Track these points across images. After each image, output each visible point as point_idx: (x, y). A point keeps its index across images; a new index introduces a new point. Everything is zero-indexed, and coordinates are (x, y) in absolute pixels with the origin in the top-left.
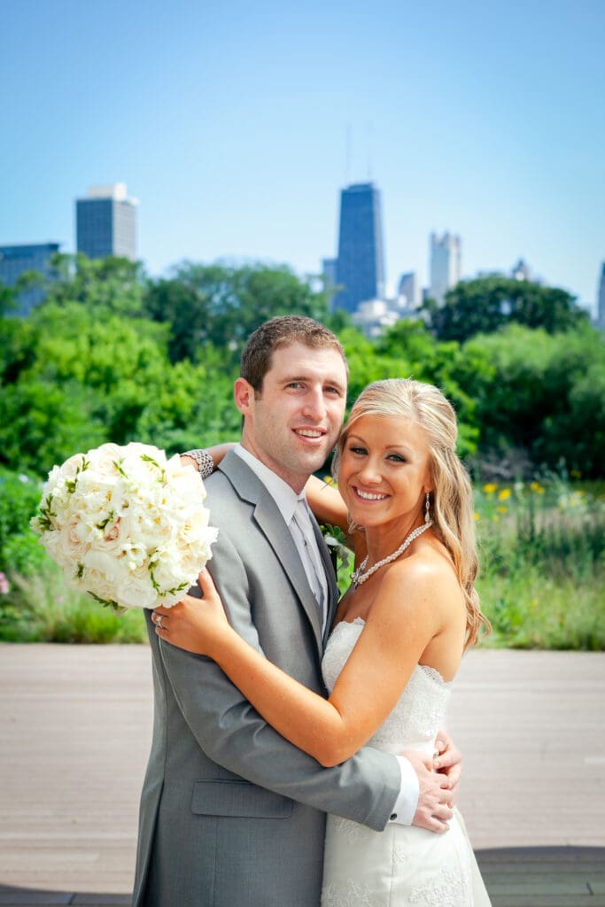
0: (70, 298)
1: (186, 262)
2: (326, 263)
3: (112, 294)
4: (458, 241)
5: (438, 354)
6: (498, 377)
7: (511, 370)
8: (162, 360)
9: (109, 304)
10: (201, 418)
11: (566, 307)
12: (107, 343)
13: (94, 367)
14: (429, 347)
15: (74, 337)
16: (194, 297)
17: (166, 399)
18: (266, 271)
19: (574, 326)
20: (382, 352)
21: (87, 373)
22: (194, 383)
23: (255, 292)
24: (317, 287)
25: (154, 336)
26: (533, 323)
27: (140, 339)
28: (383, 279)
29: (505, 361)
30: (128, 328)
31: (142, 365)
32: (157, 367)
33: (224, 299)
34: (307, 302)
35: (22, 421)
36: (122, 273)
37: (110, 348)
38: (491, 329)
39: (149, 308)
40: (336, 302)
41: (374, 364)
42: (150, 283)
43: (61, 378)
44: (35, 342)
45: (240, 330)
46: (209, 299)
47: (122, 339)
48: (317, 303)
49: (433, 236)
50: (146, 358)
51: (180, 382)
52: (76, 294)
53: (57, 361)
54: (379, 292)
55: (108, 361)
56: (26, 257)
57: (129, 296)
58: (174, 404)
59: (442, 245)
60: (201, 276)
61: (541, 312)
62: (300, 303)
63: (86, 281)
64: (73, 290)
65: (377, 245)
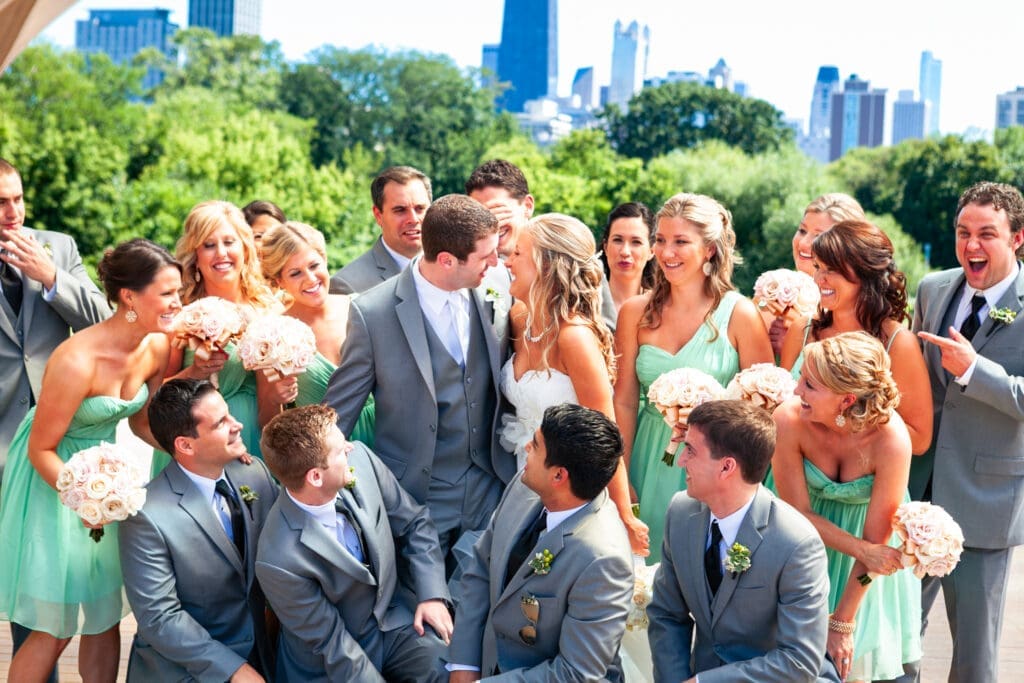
0: (194, 82)
1: (329, 47)
2: (487, 50)
3: (243, 79)
4: (646, 29)
5: (619, 171)
8: (305, 161)
9: (240, 91)
10: (347, 230)
11: (770, 123)
12: (245, 139)
13: (230, 167)
14: (608, 162)
15: (207, 130)
16: (338, 87)
17: (309, 207)
18: (424, 61)
19: (777, 148)
20: (555, 165)
21: (221, 173)
22: (341, 190)
23: (409, 86)
25: (296, 133)
26: (732, 140)
27: (281, 136)
28: (556, 73)
30: (266, 122)
32: (299, 169)
33: (372, 93)
34: (469, 100)
35: (149, 223)
36: (255, 55)
37: (249, 144)
38: (683, 143)
39: (282, 97)
40: (498, 101)
41: (546, 180)
42: (285, 66)
43: (191, 177)
44: (162, 134)
45: (388, 130)
46: (354, 92)
47: (261, 136)
48: (480, 102)
49: (618, 24)
50: (287, 159)
51: (325, 188)
52: (202, 78)
53: (187, 157)
54: (550, 89)
55: (245, 160)
56: (126, 25)
57: (263, 84)
58: (318, 213)
59: (628, 35)
60: (346, 63)
61: (740, 127)
62: (460, 102)
63: (213, 62)
64: (196, 74)
65: (551, 32)
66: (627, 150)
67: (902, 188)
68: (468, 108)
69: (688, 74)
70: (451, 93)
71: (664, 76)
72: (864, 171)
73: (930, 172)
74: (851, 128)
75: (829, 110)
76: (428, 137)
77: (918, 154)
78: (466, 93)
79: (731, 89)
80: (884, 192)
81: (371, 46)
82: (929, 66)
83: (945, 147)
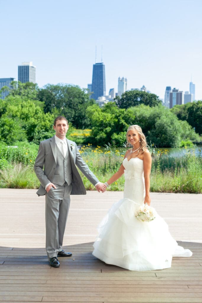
0: (16, 94)
1: (49, 84)
2: (89, 85)
3: (28, 93)
4: (126, 80)
5: (119, 112)
6: (136, 119)
7: (139, 117)
8: (42, 112)
9: (27, 96)
11: (156, 99)
13: (23, 114)
14: (117, 110)
15: (17, 105)
16: (52, 94)
17: (43, 123)
18: (72, 87)
19: (157, 105)
20: (103, 111)
21: (21, 115)
22: (51, 118)
23: (69, 93)
24: (86, 92)
25: (40, 105)
26: (146, 104)
27: (36, 106)
28: (105, 91)
29: (138, 114)
30: (33, 103)
31: (36, 113)
32: (40, 114)
33: (60, 95)
34: (83, 96)
35: (2, 129)
36: (31, 87)
37: (27, 108)
38: (134, 105)
39: (38, 97)
40: (91, 97)
41: (101, 114)
42: (39, 90)
43: (13, 117)
44: (6, 106)
45: (64, 104)
46: (56, 95)
47: (31, 106)
48: (86, 97)
49: (119, 78)
50: (38, 111)
51: (47, 118)
52: (18, 93)
53: (12, 112)
54: (104, 94)
55: (27, 112)
56: (4, 82)
57: (33, 94)
58: (45, 124)
59: (122, 81)
60: (53, 88)
61: (148, 101)
62: (81, 97)
63: (21, 89)
64: (17, 92)
65: (104, 81)
66: (121, 107)
67: (188, 114)
68: (83, 98)
69: (136, 89)
70: (79, 95)
71: (130, 90)
72: (179, 110)
73: (194, 110)
74: (174, 101)
75: (169, 97)
76: (74, 105)
77: (191, 105)
78: (82, 95)
79: (146, 92)
80: (183, 115)
81: (59, 84)
82: (192, 86)
83: (198, 104)
